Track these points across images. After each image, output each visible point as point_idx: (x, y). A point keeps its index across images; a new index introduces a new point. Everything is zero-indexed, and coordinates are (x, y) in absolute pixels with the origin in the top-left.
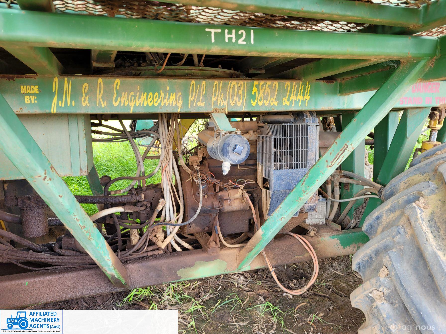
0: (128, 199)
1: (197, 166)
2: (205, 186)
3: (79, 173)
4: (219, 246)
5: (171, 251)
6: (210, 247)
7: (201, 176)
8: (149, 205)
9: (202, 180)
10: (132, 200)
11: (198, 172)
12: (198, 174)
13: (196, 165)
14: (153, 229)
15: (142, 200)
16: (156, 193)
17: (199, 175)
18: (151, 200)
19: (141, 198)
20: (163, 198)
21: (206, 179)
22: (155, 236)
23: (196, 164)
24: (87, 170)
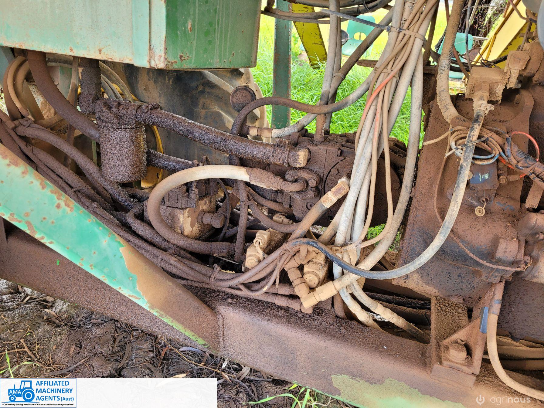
0: (265, 154)
1: (485, 102)
2: (486, 176)
3: (147, 59)
4: (477, 372)
5: (341, 313)
6: (445, 363)
7: (479, 137)
8: (313, 183)
9: (479, 151)
10: (272, 160)
11: (476, 121)
12: (472, 129)
13: (482, 99)
14: (296, 249)
15: (298, 166)
16: (342, 158)
17: (476, 132)
18: (326, 173)
19: (296, 160)
20: (349, 176)
21: (497, 151)
22: (301, 268)
23: (486, 95)
24: (163, 55)
